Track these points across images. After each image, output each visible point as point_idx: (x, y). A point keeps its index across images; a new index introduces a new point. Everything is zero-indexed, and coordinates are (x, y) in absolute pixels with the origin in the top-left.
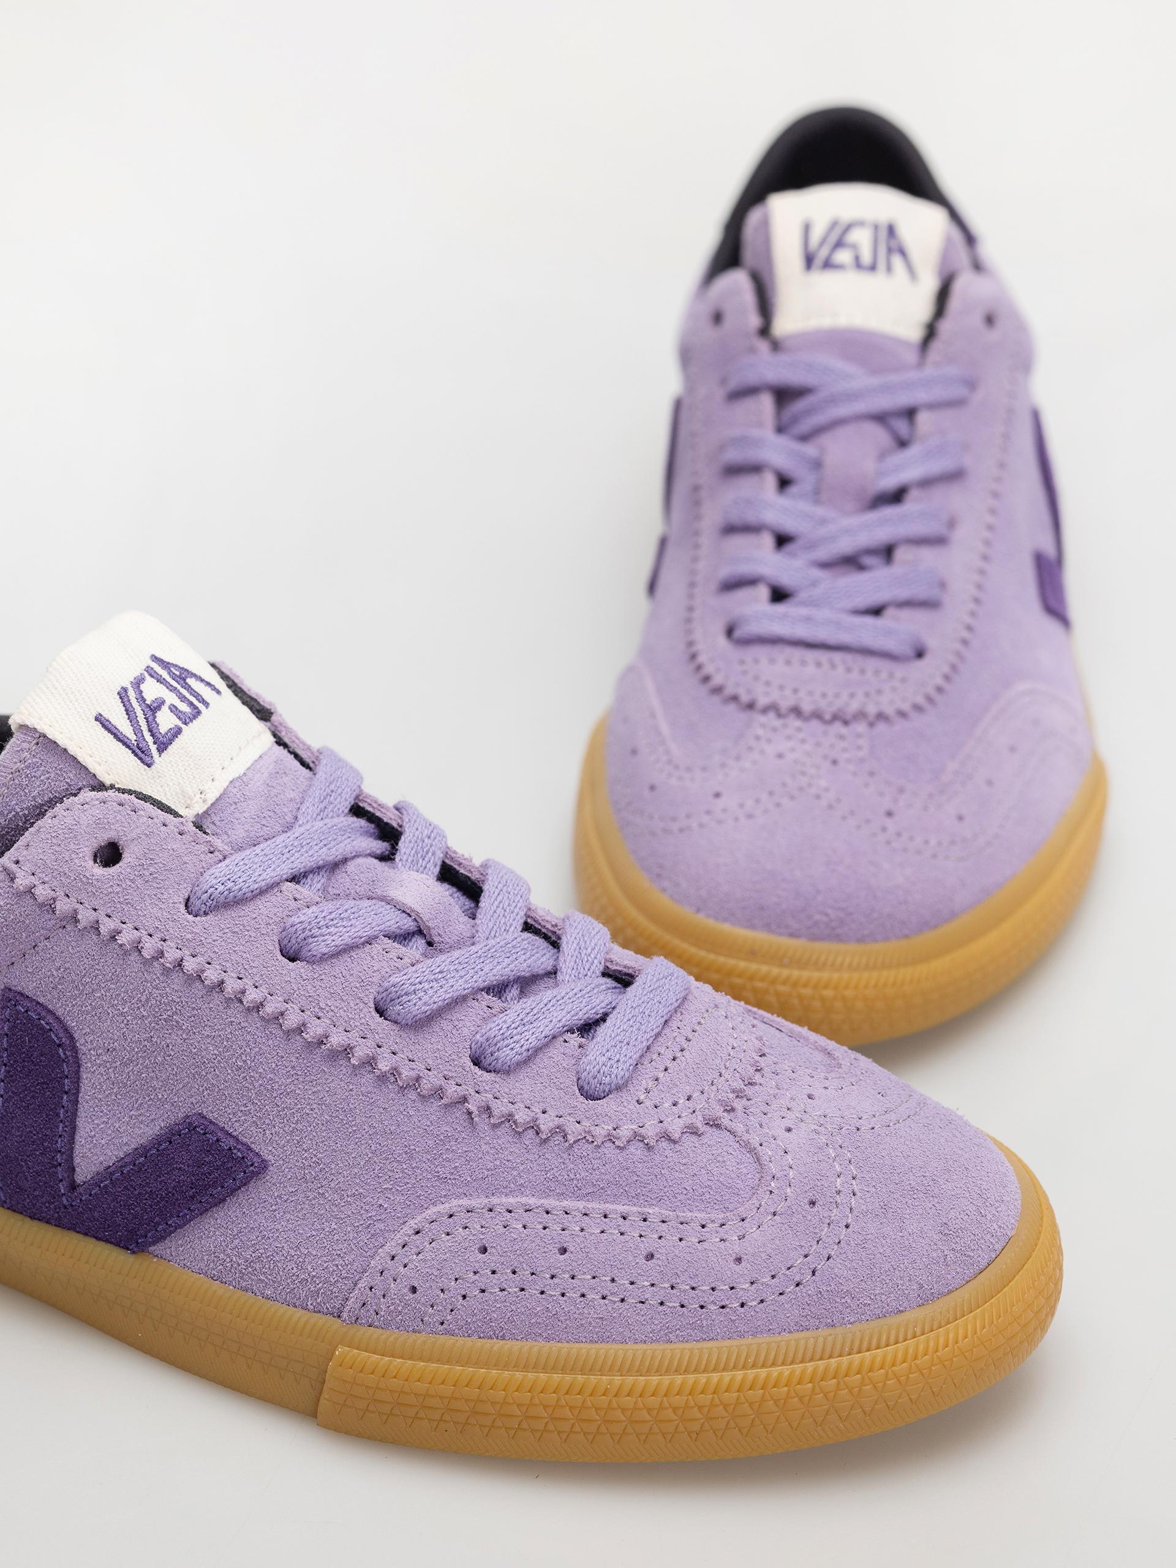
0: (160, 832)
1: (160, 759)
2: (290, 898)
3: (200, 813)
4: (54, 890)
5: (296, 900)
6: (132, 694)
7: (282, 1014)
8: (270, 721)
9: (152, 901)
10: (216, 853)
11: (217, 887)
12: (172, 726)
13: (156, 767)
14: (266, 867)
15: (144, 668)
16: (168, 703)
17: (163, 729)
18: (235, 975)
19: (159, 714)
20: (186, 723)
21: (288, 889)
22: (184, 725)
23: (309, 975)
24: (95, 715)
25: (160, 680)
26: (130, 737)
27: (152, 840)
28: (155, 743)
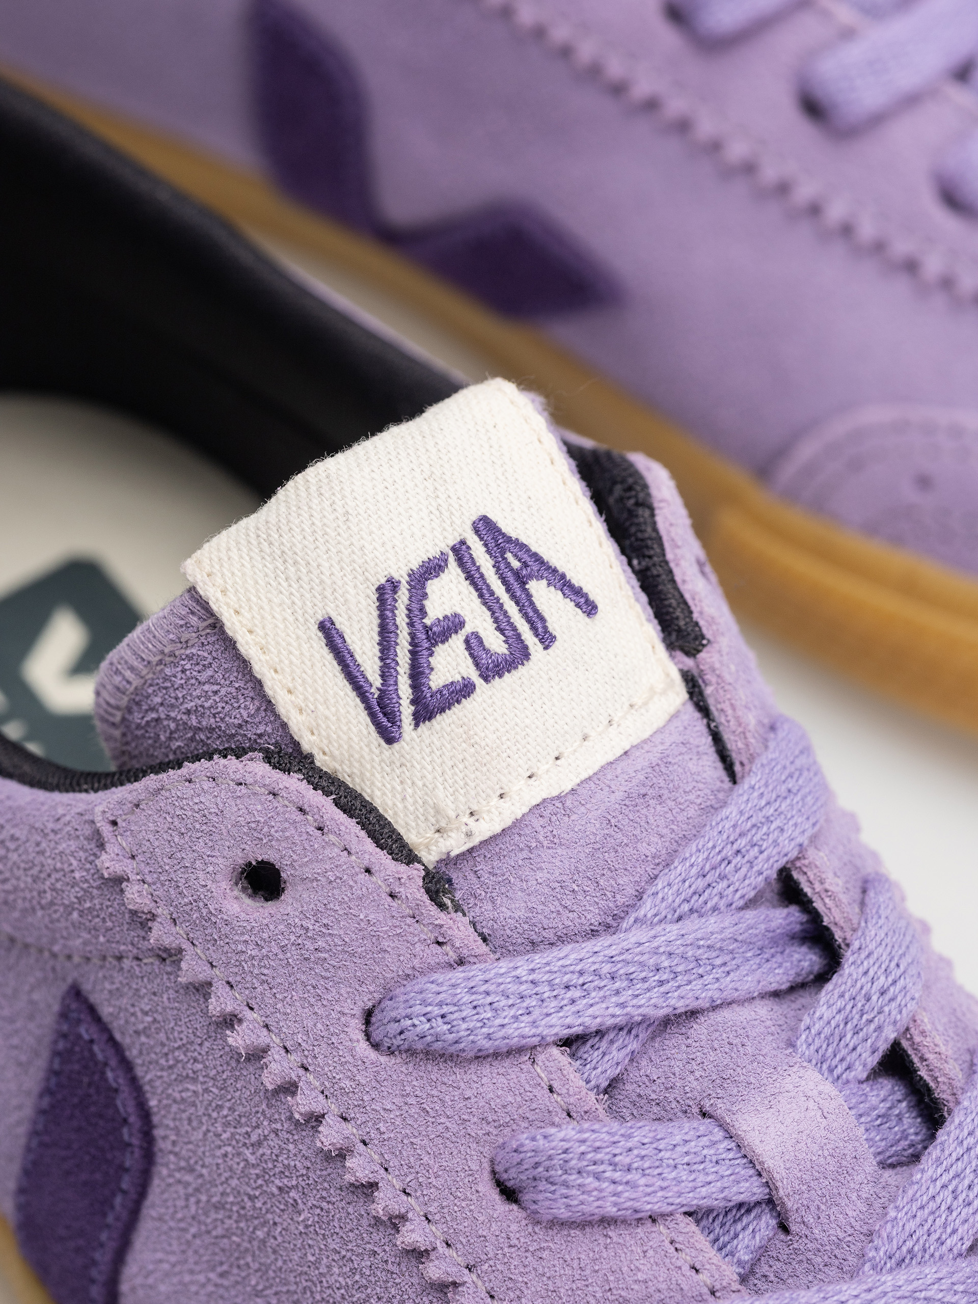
0: (356, 882)
1: (414, 734)
2: (543, 1084)
3: (453, 854)
4: (156, 902)
5: (551, 1090)
6: (403, 596)
7: (455, 1284)
8: (694, 656)
9: (306, 995)
10: (447, 948)
11: (417, 1022)
12: (458, 678)
13: (403, 747)
14: (520, 1012)
15: (451, 544)
16: (468, 629)
17: (437, 680)
18: (398, 1185)
19: (441, 651)
20: (486, 679)
21: (547, 1063)
22: (482, 681)
23: (522, 1240)
24: (321, 619)
25: (473, 577)
26: (371, 679)
27: (336, 892)
28: (413, 702)
